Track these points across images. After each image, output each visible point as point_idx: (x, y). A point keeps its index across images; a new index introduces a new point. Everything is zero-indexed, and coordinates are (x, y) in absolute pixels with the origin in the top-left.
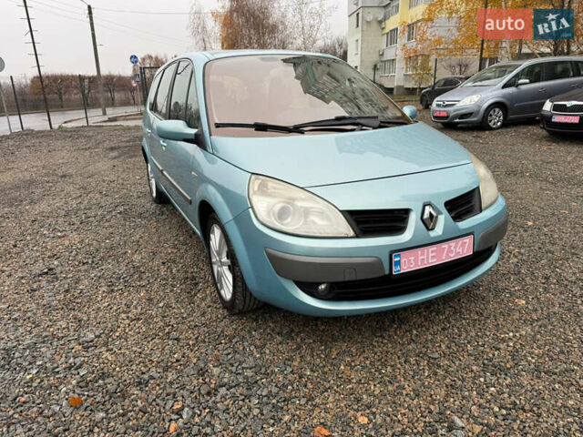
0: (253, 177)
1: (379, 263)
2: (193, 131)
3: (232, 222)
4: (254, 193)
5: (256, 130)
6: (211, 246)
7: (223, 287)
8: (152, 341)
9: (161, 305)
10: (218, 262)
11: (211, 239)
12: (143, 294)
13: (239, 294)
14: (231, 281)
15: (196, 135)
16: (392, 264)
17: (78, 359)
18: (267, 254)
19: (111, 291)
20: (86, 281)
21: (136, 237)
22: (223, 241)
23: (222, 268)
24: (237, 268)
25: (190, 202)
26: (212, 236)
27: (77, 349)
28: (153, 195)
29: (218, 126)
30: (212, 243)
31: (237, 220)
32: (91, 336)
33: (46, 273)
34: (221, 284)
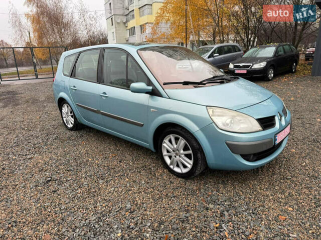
0: (208, 107)
1: (272, 140)
2: (151, 88)
3: (200, 132)
4: (212, 116)
5: (183, 85)
6: (164, 146)
7: (178, 166)
8: (164, 201)
9: (143, 182)
10: (173, 154)
11: (165, 143)
12: (127, 179)
13: (199, 167)
14: (191, 162)
15: (152, 89)
16: (275, 140)
17: (136, 219)
18: (227, 144)
19: (107, 182)
20: (83, 179)
21: (83, 151)
22: (182, 142)
23: (180, 156)
24: (199, 155)
25: (142, 125)
26: (166, 141)
27: (128, 214)
28: (69, 126)
29: (165, 84)
30: (166, 144)
31: (203, 129)
32: (129, 206)
33: (50, 180)
34: (175, 165)
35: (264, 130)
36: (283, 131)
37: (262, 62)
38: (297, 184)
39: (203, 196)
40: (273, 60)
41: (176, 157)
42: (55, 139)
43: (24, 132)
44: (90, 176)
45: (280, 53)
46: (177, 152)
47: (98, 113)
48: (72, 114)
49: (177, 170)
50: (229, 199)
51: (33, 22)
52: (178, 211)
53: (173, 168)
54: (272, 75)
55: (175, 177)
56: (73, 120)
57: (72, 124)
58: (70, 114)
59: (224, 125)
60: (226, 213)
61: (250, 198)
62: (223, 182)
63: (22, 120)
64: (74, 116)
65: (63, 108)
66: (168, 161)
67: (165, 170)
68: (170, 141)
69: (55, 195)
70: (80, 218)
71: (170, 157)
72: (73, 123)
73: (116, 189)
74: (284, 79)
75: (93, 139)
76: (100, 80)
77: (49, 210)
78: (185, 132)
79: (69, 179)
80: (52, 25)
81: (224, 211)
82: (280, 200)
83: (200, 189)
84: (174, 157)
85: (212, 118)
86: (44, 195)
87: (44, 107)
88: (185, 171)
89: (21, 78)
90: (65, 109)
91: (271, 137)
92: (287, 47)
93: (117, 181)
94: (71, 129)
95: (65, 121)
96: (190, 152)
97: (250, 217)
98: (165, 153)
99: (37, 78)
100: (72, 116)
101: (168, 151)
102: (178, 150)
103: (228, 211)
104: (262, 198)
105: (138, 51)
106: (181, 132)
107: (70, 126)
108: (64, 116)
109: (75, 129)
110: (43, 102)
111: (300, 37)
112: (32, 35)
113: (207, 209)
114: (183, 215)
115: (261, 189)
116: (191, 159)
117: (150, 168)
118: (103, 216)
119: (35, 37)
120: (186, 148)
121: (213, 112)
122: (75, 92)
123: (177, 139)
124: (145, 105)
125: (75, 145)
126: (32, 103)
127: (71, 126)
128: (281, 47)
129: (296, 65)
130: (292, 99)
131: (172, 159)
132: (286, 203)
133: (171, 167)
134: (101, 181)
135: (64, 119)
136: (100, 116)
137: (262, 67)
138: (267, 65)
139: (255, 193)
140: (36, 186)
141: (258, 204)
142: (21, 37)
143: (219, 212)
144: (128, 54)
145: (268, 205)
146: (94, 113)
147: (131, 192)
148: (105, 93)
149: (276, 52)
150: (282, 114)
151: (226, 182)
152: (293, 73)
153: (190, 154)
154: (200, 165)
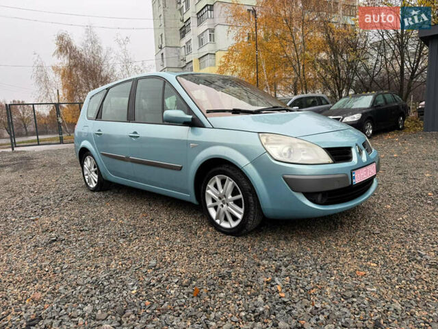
0: (260, 134)
1: (347, 177)
2: (190, 117)
4: (265, 144)
6: (208, 194)
7: (226, 219)
8: (202, 258)
9: (179, 241)
10: (219, 203)
11: (209, 189)
12: (157, 238)
13: (252, 216)
14: (242, 211)
15: (192, 118)
16: (352, 178)
17: (160, 276)
18: (285, 179)
19: (130, 241)
20: (99, 239)
21: (105, 211)
22: (230, 184)
23: (228, 204)
24: (251, 198)
25: (180, 169)
26: (210, 186)
27: (150, 271)
28: (91, 186)
29: (208, 112)
30: (210, 192)
31: (253, 162)
32: (153, 262)
33: (55, 240)
34: (223, 218)
35: (334, 163)
36: (364, 169)
37: (356, 113)
38: (386, 239)
39: (256, 252)
40: (370, 112)
41: (222, 206)
42: (71, 200)
43: (32, 195)
44: (109, 235)
45: (379, 103)
46: (224, 199)
47: (127, 161)
48: (96, 169)
49: (225, 225)
50: (291, 255)
51: (63, 76)
52: (219, 267)
53: (220, 222)
54: (371, 131)
55: (222, 235)
56: (97, 176)
57: (95, 182)
58: (93, 169)
59: (281, 155)
60: (283, 268)
61: (319, 254)
62: (286, 238)
63: (33, 183)
64: (98, 172)
65: (85, 163)
66: (213, 213)
67: (210, 228)
68: (216, 186)
69: (59, 254)
70: (85, 276)
71: (216, 208)
72: (96, 180)
73: (140, 248)
74: (388, 137)
75: (122, 200)
76: (131, 118)
77: (47, 270)
78: (233, 170)
79: (79, 239)
80: (86, 79)
81: (280, 267)
82: (362, 256)
83: (253, 246)
84: (221, 207)
85: (266, 146)
86: (44, 255)
87: (65, 170)
88: (234, 224)
89: (40, 143)
90: (88, 163)
91: (346, 173)
92: (389, 97)
93: (143, 240)
94: (94, 190)
95: (87, 180)
96: (240, 196)
97: (316, 273)
98: (209, 203)
99: (62, 142)
100: (96, 172)
101: (214, 201)
102: (225, 196)
103: (286, 266)
104: (337, 254)
105: (178, 77)
106: (228, 170)
107: (93, 185)
108: (86, 173)
109: (99, 189)
110: (64, 166)
111: (409, 87)
112: (61, 93)
113: (259, 265)
114: (224, 271)
115: (336, 245)
116: (241, 207)
117: (190, 227)
118: (117, 273)
119: (64, 95)
120: (235, 193)
121: (267, 140)
122: (99, 138)
123: (223, 182)
124: (184, 140)
125: (96, 206)
126: (49, 167)
127: (95, 185)
128: (381, 96)
129: (404, 119)
130: (395, 155)
131: (218, 210)
132: (369, 259)
133: (218, 221)
134: (121, 241)
135: (86, 177)
136: (130, 164)
137: (356, 120)
138: (362, 117)
139: (327, 249)
140: (35, 246)
141: (329, 259)
142: (47, 96)
143: (274, 268)
144: (165, 81)
145: (343, 261)
146: (122, 162)
147: (159, 250)
148: (135, 133)
149: (374, 101)
150: (362, 147)
151: (290, 238)
152: (399, 129)
153: (241, 199)
154: (252, 213)
